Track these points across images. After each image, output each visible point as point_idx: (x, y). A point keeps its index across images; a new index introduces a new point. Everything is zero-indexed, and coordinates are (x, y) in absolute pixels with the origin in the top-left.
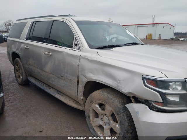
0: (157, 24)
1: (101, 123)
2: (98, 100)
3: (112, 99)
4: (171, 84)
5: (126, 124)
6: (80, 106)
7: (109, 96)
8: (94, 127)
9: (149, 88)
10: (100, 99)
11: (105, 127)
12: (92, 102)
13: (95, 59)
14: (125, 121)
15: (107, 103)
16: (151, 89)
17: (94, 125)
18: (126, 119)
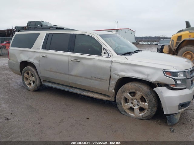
0: (120, 29)
1: (132, 106)
2: (130, 90)
3: (142, 87)
4: (179, 73)
5: (153, 101)
6: (109, 98)
7: (139, 85)
8: (125, 110)
9: (168, 77)
10: (132, 89)
11: (135, 108)
12: (124, 92)
13: (126, 62)
14: (153, 99)
15: (138, 90)
16: (169, 77)
17: (125, 108)
18: (153, 98)
